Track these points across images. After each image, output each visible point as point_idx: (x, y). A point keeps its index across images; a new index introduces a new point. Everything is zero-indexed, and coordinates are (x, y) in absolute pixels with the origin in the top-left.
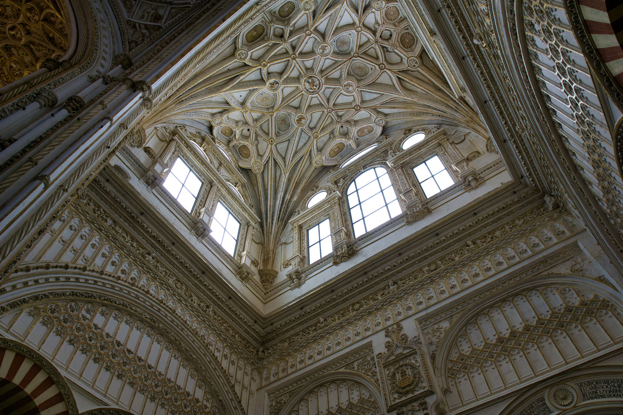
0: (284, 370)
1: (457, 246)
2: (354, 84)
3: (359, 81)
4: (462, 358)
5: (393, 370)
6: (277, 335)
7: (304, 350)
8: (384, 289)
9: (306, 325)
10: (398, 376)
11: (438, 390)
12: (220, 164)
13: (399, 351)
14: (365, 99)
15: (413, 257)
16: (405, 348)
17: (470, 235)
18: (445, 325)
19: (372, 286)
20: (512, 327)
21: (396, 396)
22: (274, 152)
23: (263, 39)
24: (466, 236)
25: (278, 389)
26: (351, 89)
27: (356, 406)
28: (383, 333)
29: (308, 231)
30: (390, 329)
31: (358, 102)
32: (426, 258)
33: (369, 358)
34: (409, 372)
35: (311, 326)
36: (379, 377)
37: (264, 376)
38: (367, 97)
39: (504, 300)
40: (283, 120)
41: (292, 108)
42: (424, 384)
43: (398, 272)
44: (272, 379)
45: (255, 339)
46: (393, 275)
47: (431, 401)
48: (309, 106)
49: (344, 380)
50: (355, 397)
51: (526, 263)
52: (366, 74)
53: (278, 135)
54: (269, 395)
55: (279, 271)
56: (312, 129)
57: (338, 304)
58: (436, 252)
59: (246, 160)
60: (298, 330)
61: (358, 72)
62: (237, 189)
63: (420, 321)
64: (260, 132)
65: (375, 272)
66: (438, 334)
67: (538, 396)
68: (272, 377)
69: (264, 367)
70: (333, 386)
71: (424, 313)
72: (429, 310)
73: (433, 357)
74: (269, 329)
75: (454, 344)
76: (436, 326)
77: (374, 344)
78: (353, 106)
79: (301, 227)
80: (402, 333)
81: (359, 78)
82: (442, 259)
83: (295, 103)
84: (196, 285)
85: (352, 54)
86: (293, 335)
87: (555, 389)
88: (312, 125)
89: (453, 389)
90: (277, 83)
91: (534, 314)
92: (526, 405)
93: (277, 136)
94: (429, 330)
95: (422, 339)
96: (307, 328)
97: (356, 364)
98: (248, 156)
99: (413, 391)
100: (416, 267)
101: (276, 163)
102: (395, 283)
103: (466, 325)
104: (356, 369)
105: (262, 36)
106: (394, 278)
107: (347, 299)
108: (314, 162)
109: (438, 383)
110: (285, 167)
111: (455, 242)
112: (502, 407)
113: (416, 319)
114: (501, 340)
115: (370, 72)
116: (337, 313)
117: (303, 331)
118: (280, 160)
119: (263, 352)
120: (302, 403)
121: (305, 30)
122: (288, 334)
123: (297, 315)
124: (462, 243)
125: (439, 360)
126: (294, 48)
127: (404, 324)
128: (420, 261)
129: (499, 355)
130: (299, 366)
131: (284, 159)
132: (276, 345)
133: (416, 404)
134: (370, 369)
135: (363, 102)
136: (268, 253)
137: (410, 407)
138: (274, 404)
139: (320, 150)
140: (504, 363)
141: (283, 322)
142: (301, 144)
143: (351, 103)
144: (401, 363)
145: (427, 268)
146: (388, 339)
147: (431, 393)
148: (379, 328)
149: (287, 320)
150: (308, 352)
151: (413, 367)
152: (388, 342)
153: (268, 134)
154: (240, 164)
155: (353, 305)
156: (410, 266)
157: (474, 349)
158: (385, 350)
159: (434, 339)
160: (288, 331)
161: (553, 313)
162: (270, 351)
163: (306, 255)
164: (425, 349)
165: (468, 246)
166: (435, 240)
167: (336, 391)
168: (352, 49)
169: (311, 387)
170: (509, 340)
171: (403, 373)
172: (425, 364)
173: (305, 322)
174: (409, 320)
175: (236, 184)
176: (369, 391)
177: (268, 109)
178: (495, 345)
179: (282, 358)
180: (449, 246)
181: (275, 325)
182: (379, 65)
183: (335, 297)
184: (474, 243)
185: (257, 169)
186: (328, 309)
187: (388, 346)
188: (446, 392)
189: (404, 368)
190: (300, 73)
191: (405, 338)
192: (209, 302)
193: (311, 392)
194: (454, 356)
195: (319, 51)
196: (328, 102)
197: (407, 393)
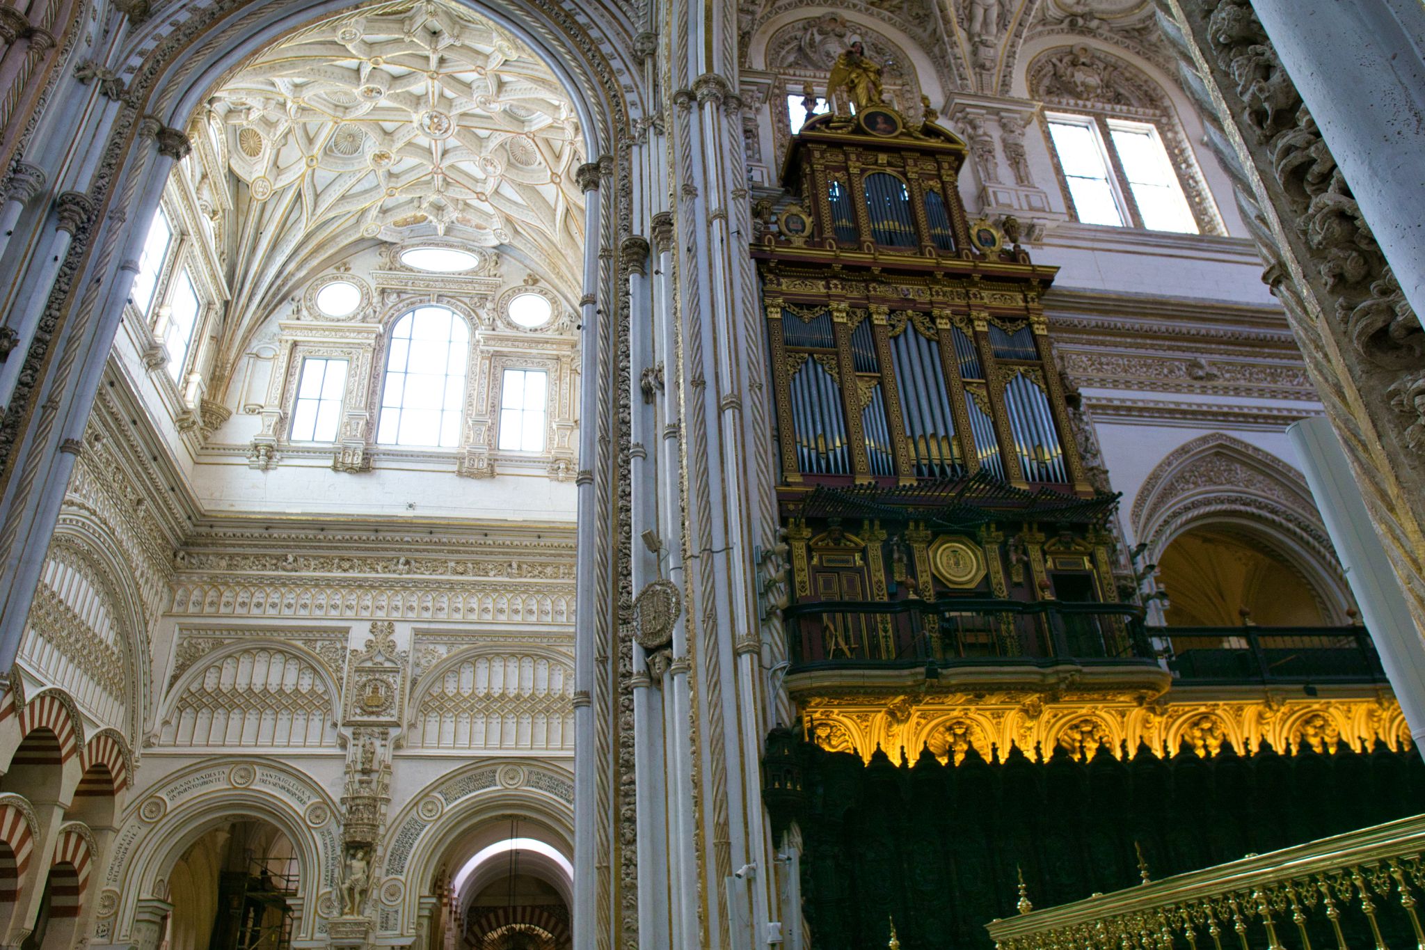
0: (212, 604)
1: (501, 558)
2: (500, 169)
3: (510, 164)
4: (443, 695)
5: (364, 679)
6: (213, 544)
7: (252, 589)
8: (390, 560)
9: (263, 551)
10: (369, 690)
11: (405, 724)
12: (204, 176)
13: (380, 659)
14: (501, 191)
15: (444, 544)
16: (388, 659)
17: (520, 554)
18: (442, 651)
19: (377, 549)
20: (505, 688)
21: (358, 711)
22: (308, 179)
23: (402, 21)
24: (514, 554)
25: (198, 628)
26: (490, 168)
27: (303, 696)
28: (368, 625)
29: (304, 359)
30: (379, 624)
31: (489, 189)
32: (458, 552)
33: (339, 646)
34: (382, 691)
35: (271, 557)
36: (345, 676)
37: (178, 598)
38: (508, 191)
39: (513, 655)
40: (350, 135)
41: (378, 130)
42: (393, 712)
43: (417, 550)
44: (191, 609)
45: (176, 535)
46: (410, 550)
47: (394, 733)
48: (409, 144)
49: (296, 657)
50: (306, 684)
51: (555, 629)
52: (527, 164)
53: (328, 151)
54: (181, 630)
55: (234, 411)
56: (390, 175)
57: (320, 548)
58: (473, 552)
59: (248, 158)
60: (248, 551)
61: (518, 153)
62: (212, 224)
63: (417, 632)
64: (299, 132)
65: (389, 536)
66: (430, 657)
67: (493, 768)
68: (191, 605)
69: (179, 583)
70: (279, 656)
71: (425, 626)
72: (433, 626)
73: (414, 683)
74: (204, 530)
75: (442, 678)
76: (431, 647)
77: (352, 635)
78: (478, 190)
79: (295, 344)
80: (391, 637)
81: (512, 160)
82: (476, 563)
83: (389, 126)
84: (137, 474)
85: (526, 129)
86: (238, 555)
87: (510, 767)
88: (395, 170)
89: (420, 726)
90: (379, 92)
91: (531, 685)
92: (479, 771)
93: (325, 153)
94: (423, 647)
95: (411, 659)
96: (264, 556)
97: (319, 644)
98: (254, 152)
99: (378, 714)
100: (441, 556)
101: (299, 195)
102: (407, 563)
103: (463, 662)
104: (318, 650)
105: (403, 15)
106: (409, 554)
107: (336, 548)
108: (363, 227)
109: (408, 715)
110: (313, 214)
111: (500, 553)
112: (458, 765)
113: (414, 629)
114: (488, 696)
115: (535, 166)
116: (315, 558)
117: (257, 557)
118: (308, 199)
119: (183, 558)
120: (229, 660)
121: (479, 63)
122: (231, 550)
123: (256, 533)
124: (506, 558)
125: (419, 690)
126: (442, 61)
127: (398, 627)
128: (449, 552)
129: (479, 711)
130: (239, 610)
131: (317, 196)
132: (207, 555)
133: (376, 730)
134: (336, 660)
135: (496, 192)
136: (223, 367)
137: (369, 730)
138: (185, 644)
139: (384, 211)
140: (479, 722)
141: (230, 532)
142: (358, 188)
143: (477, 181)
144: (377, 676)
145: (453, 564)
146: (372, 637)
147: (397, 725)
148: (366, 614)
149: (238, 532)
150: (259, 597)
151: (388, 686)
152: (371, 641)
153: (311, 141)
154: (232, 163)
155: (342, 559)
156: (435, 551)
157: (458, 693)
158: (364, 649)
159: (423, 661)
160: (233, 546)
161: (548, 694)
162: (194, 561)
163: (290, 412)
164: (409, 671)
165: (510, 565)
166: (481, 540)
167: (281, 666)
168: (530, 121)
169: (249, 646)
170: (496, 700)
171: (376, 690)
172: (403, 690)
173: (265, 547)
174: (406, 625)
175: (215, 213)
176: (325, 685)
177: (337, 106)
178: (481, 700)
179: (214, 582)
180: (491, 553)
181: (216, 530)
182: (553, 173)
183: (321, 537)
184: (519, 567)
185: (259, 193)
186: (305, 547)
187: (369, 645)
188: (412, 726)
189: (379, 684)
190: (427, 93)
191: (392, 646)
192: (143, 494)
193: (247, 651)
194: (436, 691)
195: (478, 95)
196: (443, 155)
197: (373, 713)
